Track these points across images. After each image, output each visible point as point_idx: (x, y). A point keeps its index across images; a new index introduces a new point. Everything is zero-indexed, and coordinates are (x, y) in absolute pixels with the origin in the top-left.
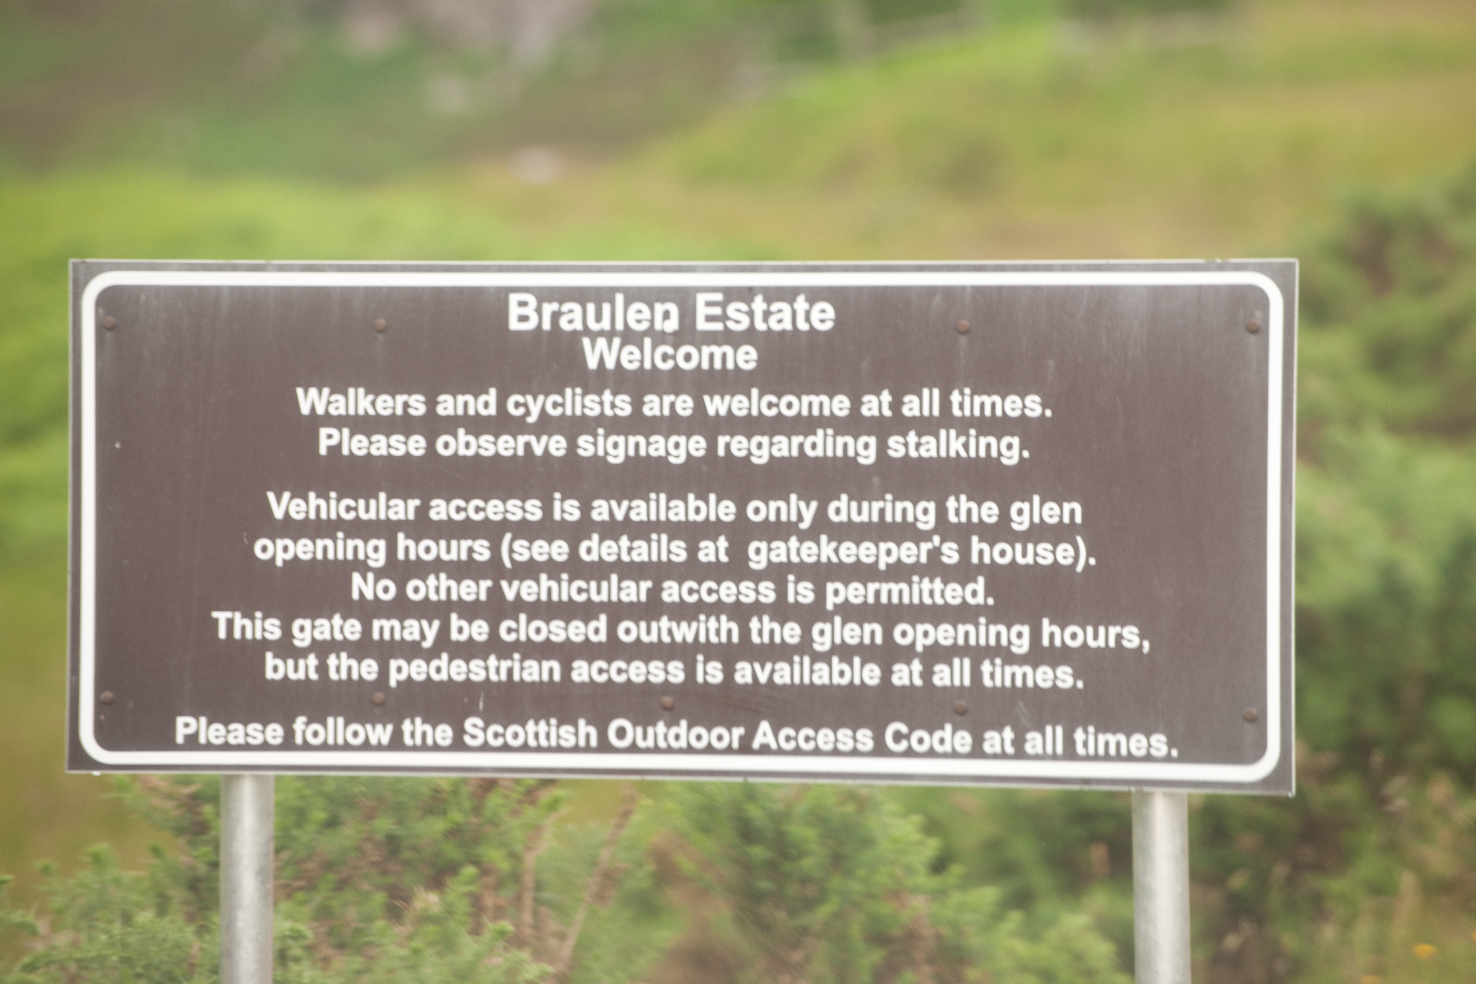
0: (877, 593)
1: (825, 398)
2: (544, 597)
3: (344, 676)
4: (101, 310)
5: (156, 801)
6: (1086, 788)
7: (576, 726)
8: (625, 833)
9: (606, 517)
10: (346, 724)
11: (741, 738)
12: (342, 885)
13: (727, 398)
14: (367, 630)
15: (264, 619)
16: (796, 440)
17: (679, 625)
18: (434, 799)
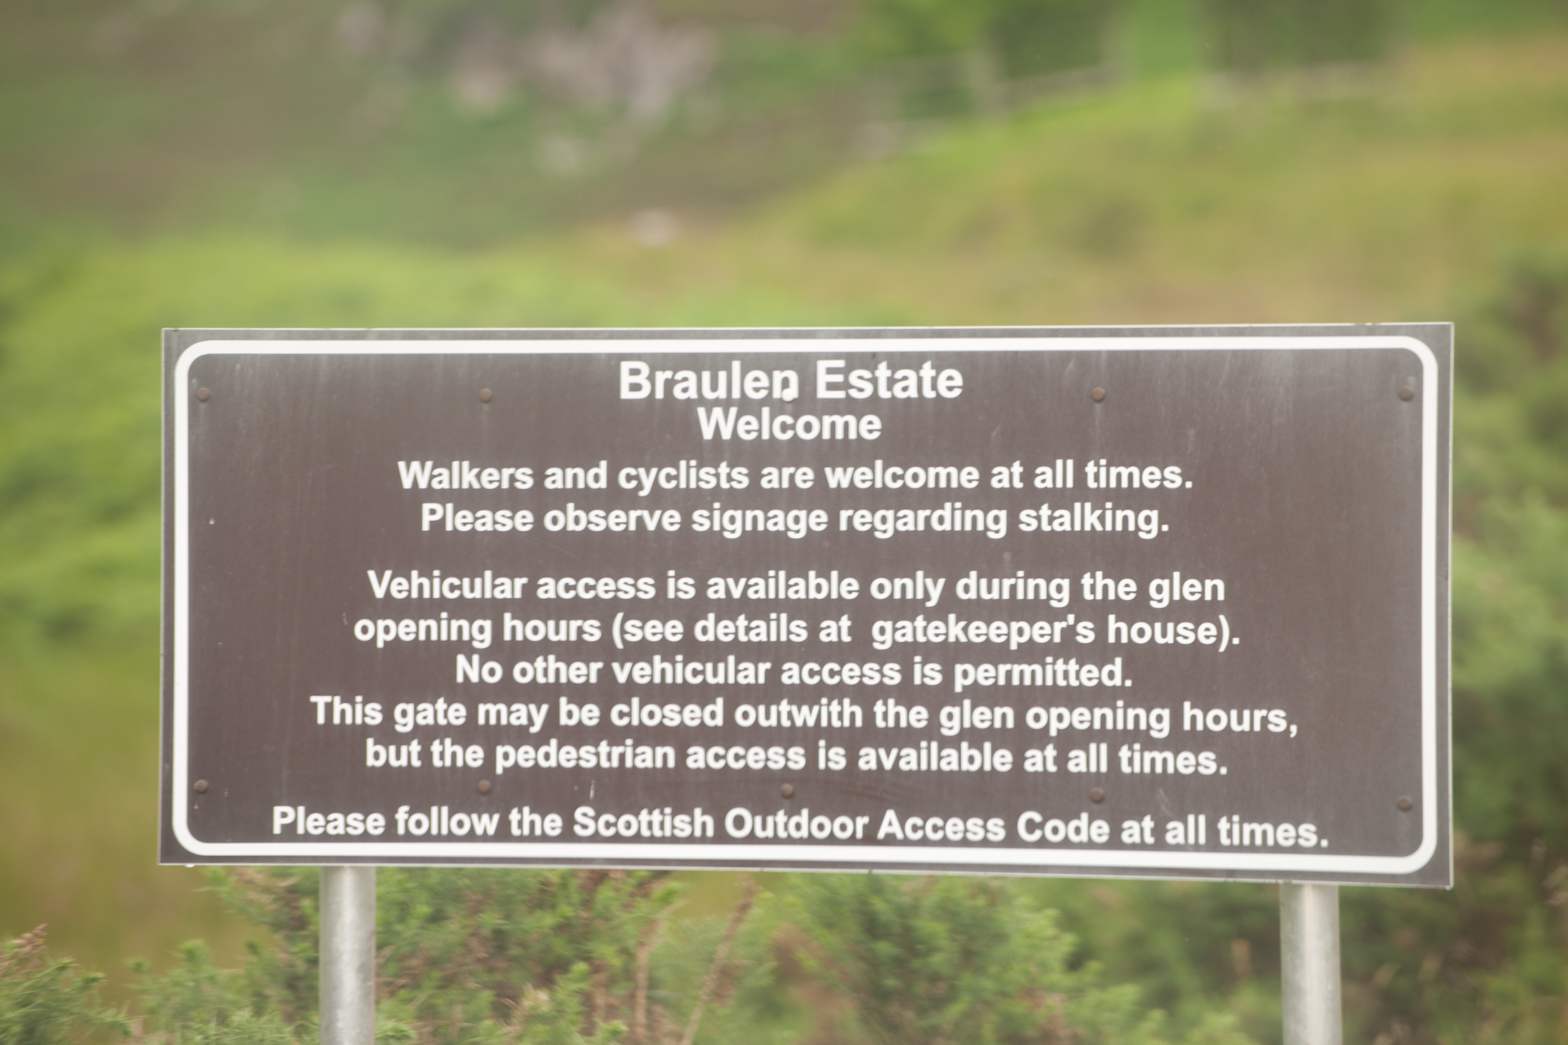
0: (1009, 674)
1: (953, 470)
2: (657, 680)
3: (448, 763)
4: (194, 381)
5: (252, 895)
6: (1231, 880)
7: (692, 816)
8: (744, 927)
9: (722, 595)
10: (451, 815)
11: (865, 827)
12: (447, 982)
13: (850, 470)
14: (472, 715)
15: (365, 703)
16: (922, 514)
17: (799, 710)
18: (543, 891)
